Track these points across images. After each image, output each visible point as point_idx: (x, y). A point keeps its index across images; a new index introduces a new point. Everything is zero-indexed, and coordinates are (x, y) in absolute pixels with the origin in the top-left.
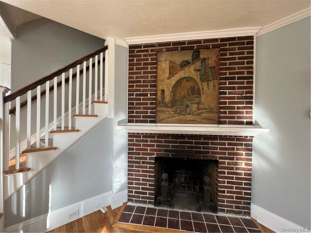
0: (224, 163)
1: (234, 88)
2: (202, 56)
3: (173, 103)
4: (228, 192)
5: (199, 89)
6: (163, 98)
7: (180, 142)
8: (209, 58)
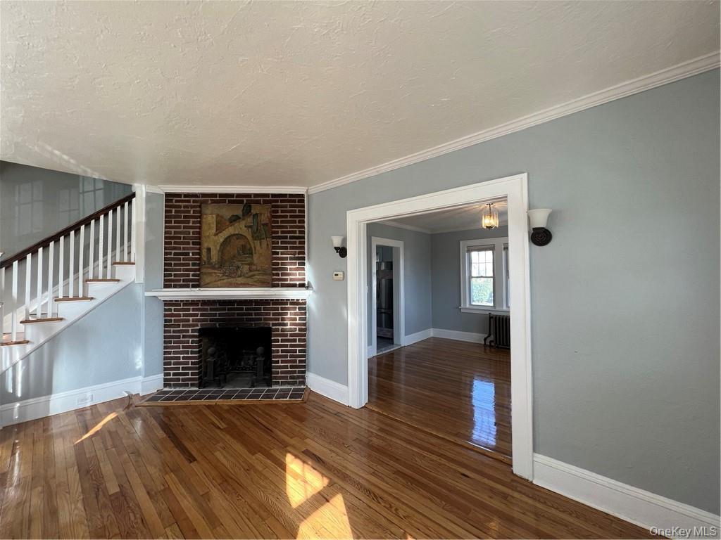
0: (278, 330)
1: (286, 248)
2: (253, 211)
3: (222, 264)
4: (282, 362)
5: (251, 247)
6: (209, 258)
7: (229, 309)
8: (261, 214)
